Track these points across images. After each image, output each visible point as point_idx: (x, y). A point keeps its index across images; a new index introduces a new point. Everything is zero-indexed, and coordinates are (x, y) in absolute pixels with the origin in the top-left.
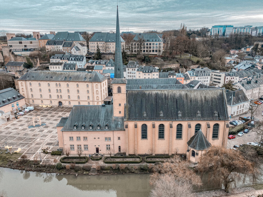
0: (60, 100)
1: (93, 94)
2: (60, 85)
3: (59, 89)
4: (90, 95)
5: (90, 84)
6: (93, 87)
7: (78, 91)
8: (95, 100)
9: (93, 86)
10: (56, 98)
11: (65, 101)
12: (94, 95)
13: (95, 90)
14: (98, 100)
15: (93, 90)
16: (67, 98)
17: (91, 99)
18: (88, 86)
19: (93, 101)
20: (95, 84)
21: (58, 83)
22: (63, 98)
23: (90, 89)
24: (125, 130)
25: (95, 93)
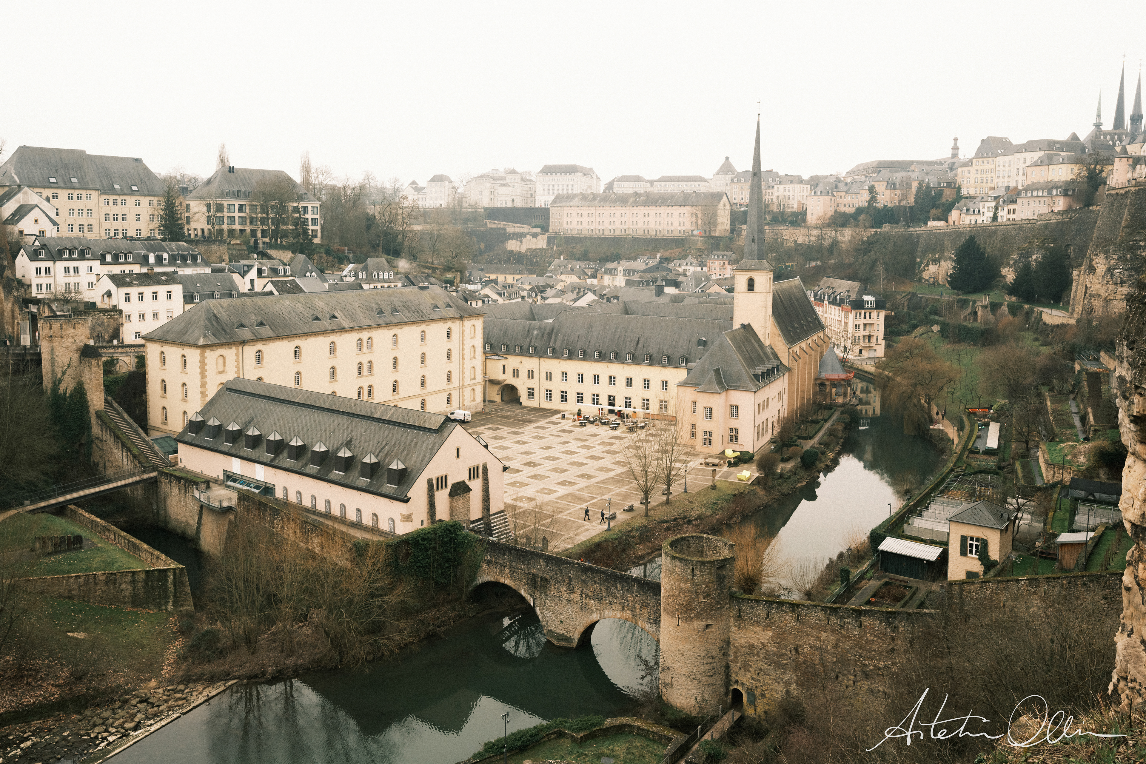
1: (463, 359)
2: (370, 343)
3: (365, 360)
4: (455, 368)
5: (455, 326)
6: (463, 336)
7: (423, 358)
8: (467, 381)
9: (463, 332)
12: (463, 364)
13: (468, 344)
14: (474, 378)
15: (463, 345)
17: (456, 380)
18: (449, 335)
19: (461, 388)
20: (468, 324)
21: (364, 335)
22: (377, 396)
23: (454, 344)
24: (789, 370)
25: (467, 357)
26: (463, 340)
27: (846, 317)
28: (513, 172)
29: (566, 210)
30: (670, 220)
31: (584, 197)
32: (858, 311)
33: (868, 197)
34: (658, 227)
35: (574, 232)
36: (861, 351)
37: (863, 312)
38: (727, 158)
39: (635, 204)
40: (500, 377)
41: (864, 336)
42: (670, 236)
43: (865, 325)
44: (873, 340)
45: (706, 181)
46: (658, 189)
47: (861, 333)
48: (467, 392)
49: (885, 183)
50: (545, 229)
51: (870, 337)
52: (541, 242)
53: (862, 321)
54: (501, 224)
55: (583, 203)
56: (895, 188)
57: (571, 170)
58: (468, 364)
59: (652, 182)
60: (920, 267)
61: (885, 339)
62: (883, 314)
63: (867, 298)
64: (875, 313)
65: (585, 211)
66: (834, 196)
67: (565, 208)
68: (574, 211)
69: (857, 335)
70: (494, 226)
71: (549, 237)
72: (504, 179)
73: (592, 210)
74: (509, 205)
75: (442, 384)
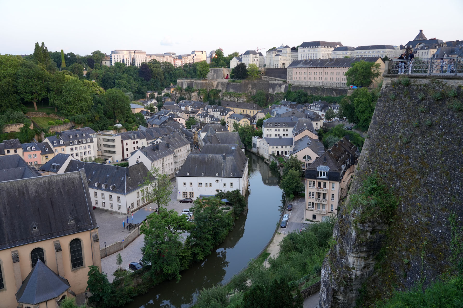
28: (287, 47)
32: (312, 180)
36: (314, 217)
37: (316, 181)
38: (423, 31)
39: (328, 66)
43: (319, 194)
50: (285, 81)
52: (283, 89)
54: (269, 78)
55: (303, 66)
57: (316, 44)
62: (337, 185)
63: (320, 168)
64: (329, 184)
67: (294, 69)
68: (298, 71)
69: (311, 201)
70: (266, 80)
71: (286, 86)
72: (281, 51)
73: (306, 70)
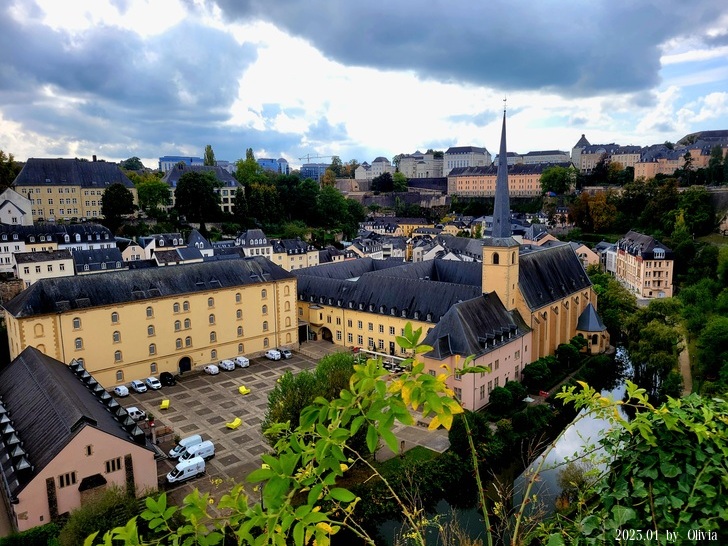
0: (185, 352)
1: (278, 312)
2: (186, 306)
3: (182, 319)
4: (271, 318)
5: (270, 288)
6: (278, 294)
7: (239, 313)
8: (283, 328)
9: (277, 291)
10: (171, 348)
11: (199, 353)
12: (278, 315)
13: (282, 300)
14: (290, 325)
15: (278, 301)
16: (206, 342)
17: (272, 328)
18: (264, 295)
19: (277, 333)
20: (282, 286)
21: (181, 300)
22: (196, 344)
23: (270, 302)
24: (532, 330)
25: (282, 310)
26: (278, 298)
27: (639, 266)
28: (430, 152)
29: (459, 179)
30: (530, 184)
31: (472, 169)
32: (649, 261)
33: (685, 162)
34: (521, 190)
35: (464, 194)
36: (651, 293)
37: (653, 262)
38: (583, 136)
40: (319, 322)
41: (654, 282)
42: (529, 196)
43: (655, 272)
44: (663, 285)
45: (564, 153)
46: (525, 162)
47: (652, 278)
48: (283, 337)
49: (700, 151)
50: (445, 193)
51: (659, 282)
52: (443, 201)
53: (652, 269)
54: (417, 189)
55: (470, 174)
56: (708, 154)
57: (467, 150)
58: (283, 315)
59: (522, 156)
60: (718, 220)
61: (673, 283)
62: (671, 263)
63: (656, 250)
64: (664, 263)
65: (471, 179)
66: (656, 161)
67: (457, 177)
68: (464, 179)
69: (648, 280)
70: (413, 191)
71: (447, 198)
73: (475, 179)
74: (424, 176)
75: (260, 331)
